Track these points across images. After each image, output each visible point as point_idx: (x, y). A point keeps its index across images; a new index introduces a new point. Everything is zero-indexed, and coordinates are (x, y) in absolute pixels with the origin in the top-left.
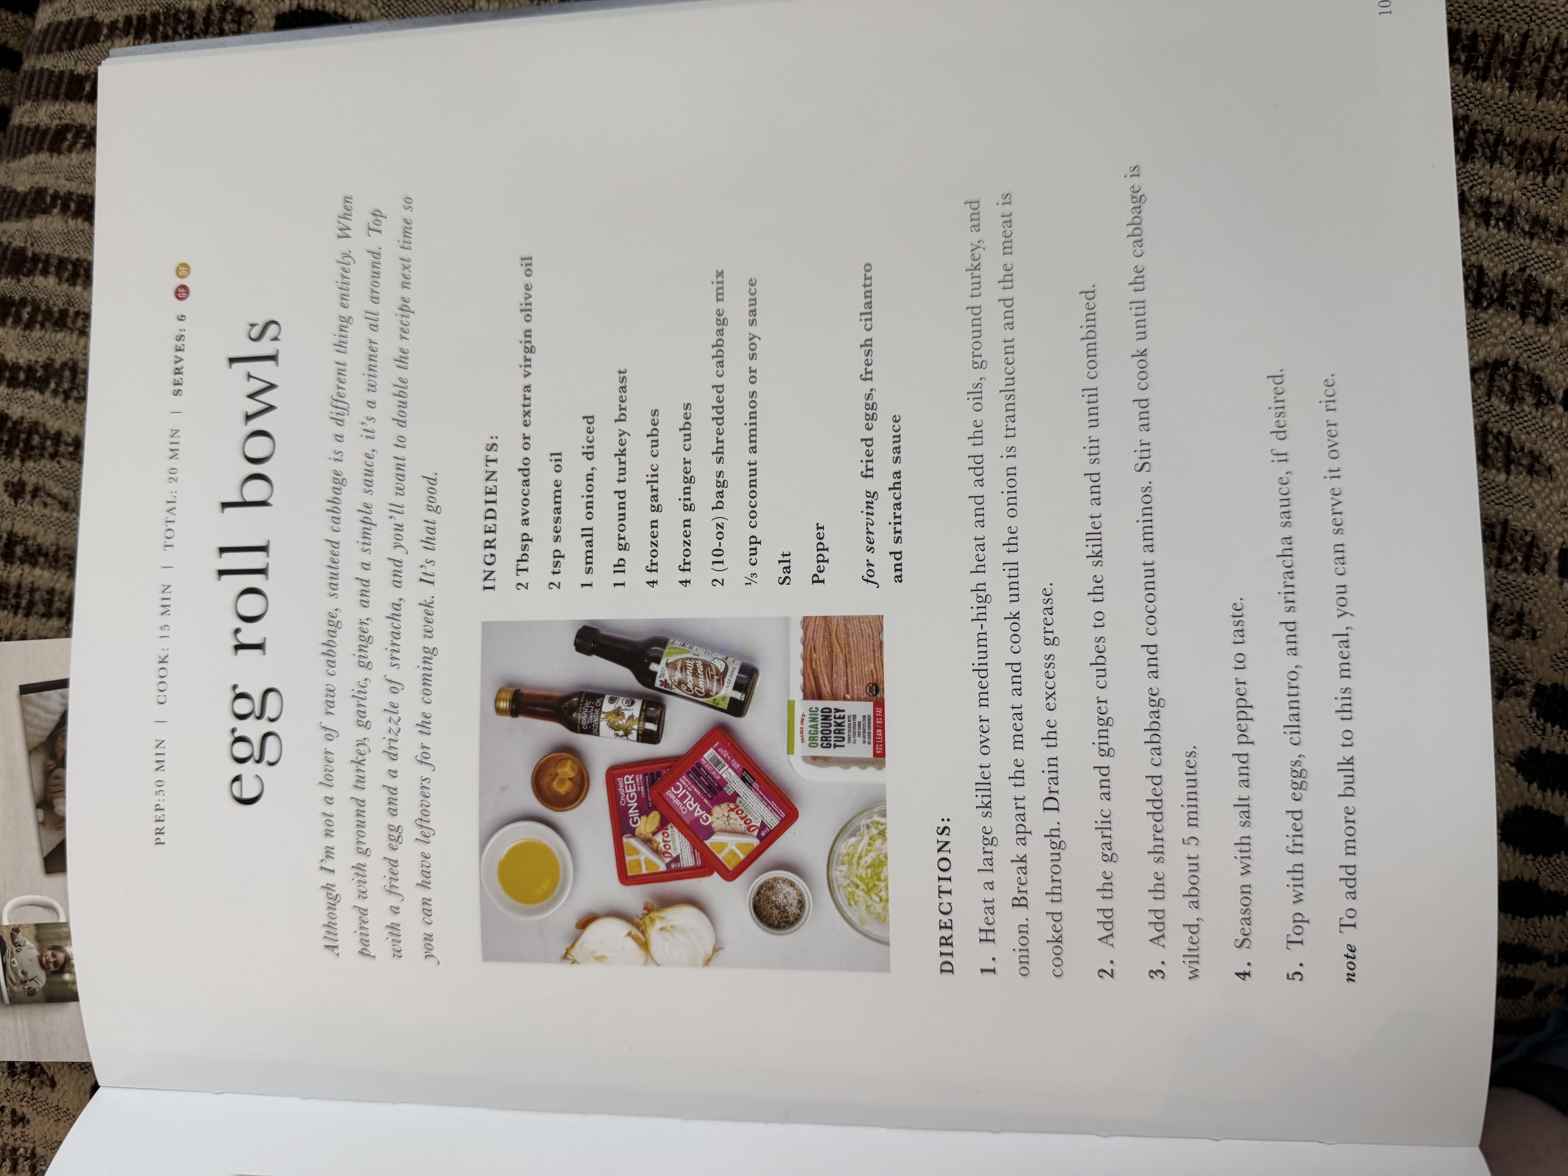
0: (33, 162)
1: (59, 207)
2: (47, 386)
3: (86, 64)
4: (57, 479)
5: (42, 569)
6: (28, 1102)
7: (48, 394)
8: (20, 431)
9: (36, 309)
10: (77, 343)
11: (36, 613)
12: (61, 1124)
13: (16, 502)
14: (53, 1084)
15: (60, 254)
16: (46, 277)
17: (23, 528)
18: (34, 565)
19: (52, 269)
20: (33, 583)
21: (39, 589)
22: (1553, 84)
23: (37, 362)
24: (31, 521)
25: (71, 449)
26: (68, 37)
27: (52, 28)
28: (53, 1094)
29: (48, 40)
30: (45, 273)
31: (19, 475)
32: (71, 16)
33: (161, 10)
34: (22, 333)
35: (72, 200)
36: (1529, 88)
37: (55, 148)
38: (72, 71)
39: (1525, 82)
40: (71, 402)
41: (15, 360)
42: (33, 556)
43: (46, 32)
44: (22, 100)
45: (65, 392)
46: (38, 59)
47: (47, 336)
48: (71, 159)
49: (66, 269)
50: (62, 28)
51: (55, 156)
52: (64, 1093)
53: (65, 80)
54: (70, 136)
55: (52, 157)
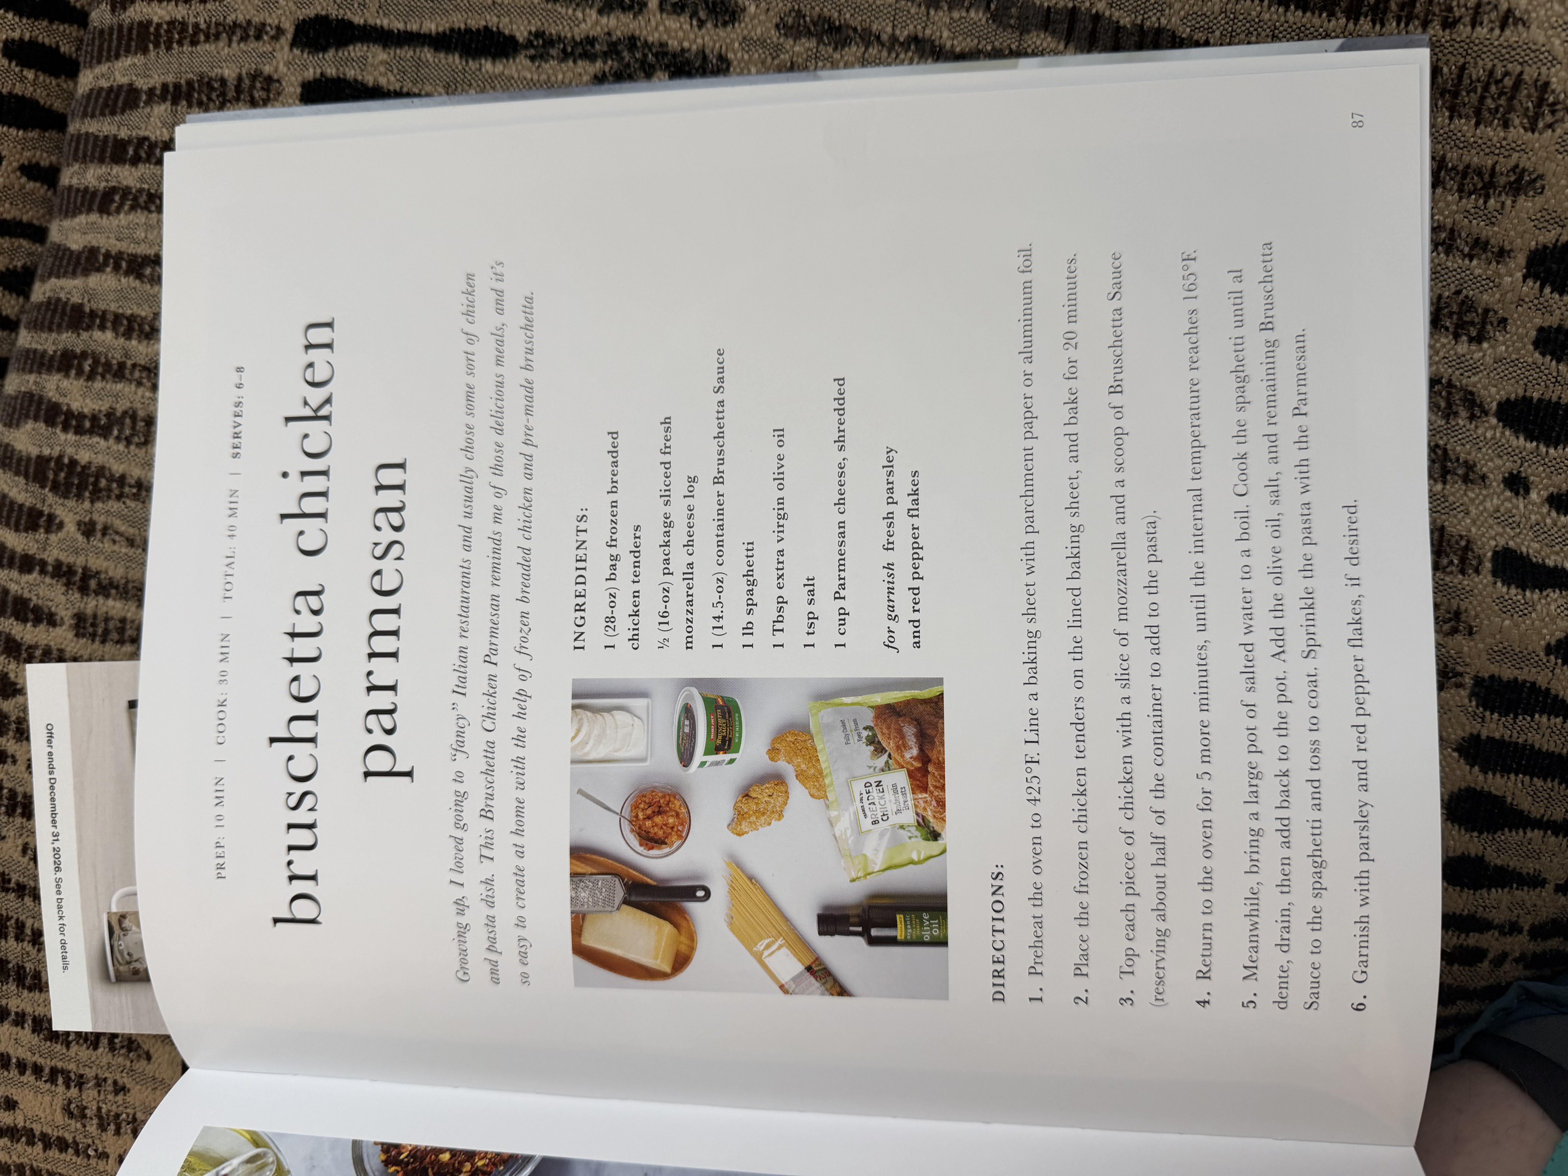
0: (84, 222)
1: (111, 266)
2: (111, 433)
3: (128, 129)
4: (123, 518)
5: (115, 599)
6: (127, 1073)
7: (111, 441)
8: (88, 475)
9: (96, 362)
10: (136, 393)
11: (112, 640)
12: (158, 1092)
13: (88, 540)
14: (149, 1058)
15: (116, 310)
16: (104, 332)
17: (96, 563)
18: (107, 596)
19: (109, 324)
20: (107, 613)
21: (112, 618)
22: (1490, 113)
23: (100, 411)
24: (102, 557)
25: (135, 491)
26: (110, 103)
27: (95, 94)
28: (150, 1066)
29: (91, 105)
30: (102, 328)
31: (89, 516)
32: (111, 82)
33: (195, 78)
34: (85, 384)
35: (123, 259)
36: (1467, 117)
37: (104, 209)
38: (115, 136)
39: (1464, 111)
40: (132, 447)
41: (80, 410)
42: (106, 588)
43: (88, 96)
44: (70, 162)
45: (126, 439)
46: (83, 123)
47: (108, 386)
48: (120, 221)
49: (122, 324)
50: (104, 94)
51: (105, 216)
52: (159, 1064)
53: (110, 144)
54: (117, 198)
55: (102, 218)
